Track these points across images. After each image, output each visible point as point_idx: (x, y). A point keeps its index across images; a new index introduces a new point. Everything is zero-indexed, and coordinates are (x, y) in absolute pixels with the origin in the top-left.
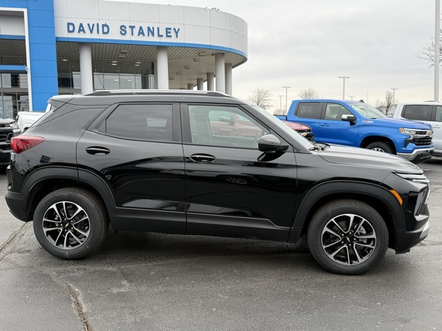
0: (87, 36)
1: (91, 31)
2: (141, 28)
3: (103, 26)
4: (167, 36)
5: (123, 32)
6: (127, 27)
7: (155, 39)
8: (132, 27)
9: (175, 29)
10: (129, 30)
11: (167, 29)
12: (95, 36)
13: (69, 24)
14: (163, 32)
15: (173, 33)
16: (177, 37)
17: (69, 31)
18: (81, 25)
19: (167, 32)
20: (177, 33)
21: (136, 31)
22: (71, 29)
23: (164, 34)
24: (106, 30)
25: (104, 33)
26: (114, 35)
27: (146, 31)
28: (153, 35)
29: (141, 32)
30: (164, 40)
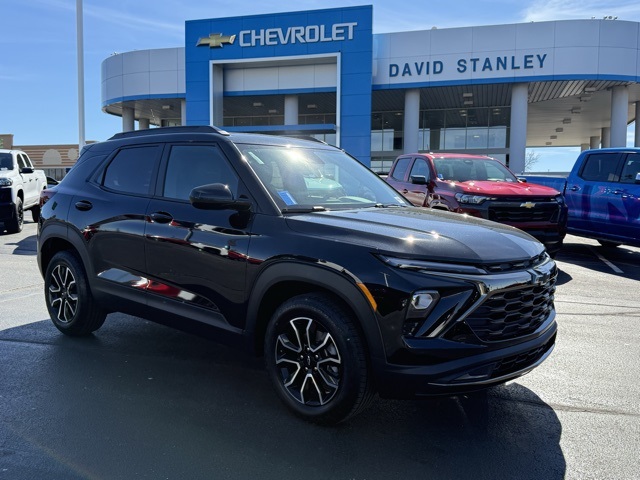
0: (414, 78)
1: (419, 72)
2: (487, 60)
3: (435, 63)
4: (526, 67)
5: (462, 69)
6: (468, 61)
7: (508, 73)
8: (475, 61)
9: (538, 56)
10: (469, 65)
11: (526, 57)
12: (425, 78)
13: (391, 66)
14: (520, 62)
15: (535, 62)
16: (541, 66)
17: (391, 75)
18: (407, 66)
19: (526, 62)
20: (541, 61)
21: (480, 65)
22: (394, 72)
23: (522, 65)
24: (438, 69)
25: (435, 72)
26: (450, 74)
27: (494, 64)
28: (505, 67)
29: (487, 65)
30: (523, 73)
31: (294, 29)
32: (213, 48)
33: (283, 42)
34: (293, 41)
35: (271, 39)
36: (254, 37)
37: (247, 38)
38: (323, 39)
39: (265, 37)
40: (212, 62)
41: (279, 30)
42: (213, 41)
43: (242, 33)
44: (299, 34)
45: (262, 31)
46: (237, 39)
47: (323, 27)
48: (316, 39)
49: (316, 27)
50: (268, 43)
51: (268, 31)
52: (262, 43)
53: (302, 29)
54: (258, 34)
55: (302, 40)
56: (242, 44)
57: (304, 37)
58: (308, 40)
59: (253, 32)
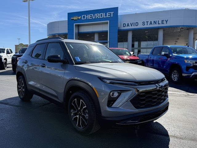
0: (130, 27)
1: (131, 26)
2: (151, 22)
3: (136, 23)
4: (162, 23)
5: (144, 24)
6: (145, 22)
7: (157, 25)
8: (147, 22)
9: (166, 20)
10: (146, 23)
11: (162, 21)
12: (133, 27)
13: (124, 24)
14: (160, 22)
15: (165, 22)
16: (167, 23)
17: (124, 27)
18: (128, 24)
19: (162, 22)
20: (167, 22)
21: (149, 23)
22: (124, 26)
23: (161, 23)
24: (137, 25)
25: (136, 25)
26: (140, 26)
27: (153, 23)
28: (156, 24)
29: (151, 23)
30: (161, 25)
31: (96, 14)
32: (75, 20)
33: (94, 18)
34: (96, 18)
35: (90, 17)
36: (86, 17)
37: (84, 17)
38: (104, 17)
39: (89, 17)
40: (74, 24)
41: (93, 15)
42: (75, 18)
43: (82, 16)
44: (98, 16)
45: (88, 15)
46: (81, 17)
47: (104, 13)
48: (103, 17)
49: (103, 14)
50: (90, 18)
51: (90, 15)
52: (88, 18)
53: (99, 14)
54: (87, 16)
55: (99, 17)
56: (83, 19)
57: (99, 16)
58: (100, 17)
59: (86, 15)
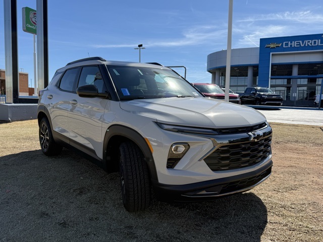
31: (307, 41)
32: (272, 48)
33: (302, 45)
34: (306, 45)
35: (297, 45)
36: (289, 44)
37: (287, 44)
38: (319, 44)
39: (294, 44)
40: (271, 53)
41: (301, 42)
42: (272, 46)
43: (284, 43)
44: (307, 43)
45: (293, 42)
46: (282, 45)
47: (319, 40)
48: (317, 44)
49: (317, 41)
50: (295, 46)
51: (296, 42)
52: (293, 46)
53: (310, 41)
54: (291, 43)
55: (310, 45)
56: (284, 46)
57: (311, 44)
58: (313, 45)
59: (289, 42)
